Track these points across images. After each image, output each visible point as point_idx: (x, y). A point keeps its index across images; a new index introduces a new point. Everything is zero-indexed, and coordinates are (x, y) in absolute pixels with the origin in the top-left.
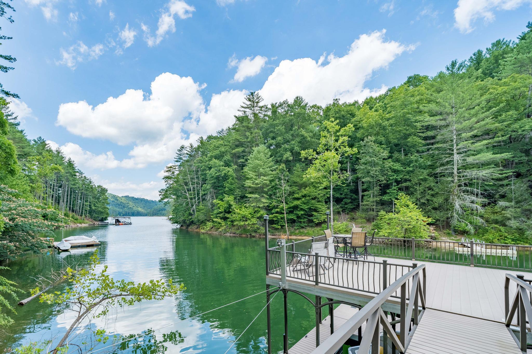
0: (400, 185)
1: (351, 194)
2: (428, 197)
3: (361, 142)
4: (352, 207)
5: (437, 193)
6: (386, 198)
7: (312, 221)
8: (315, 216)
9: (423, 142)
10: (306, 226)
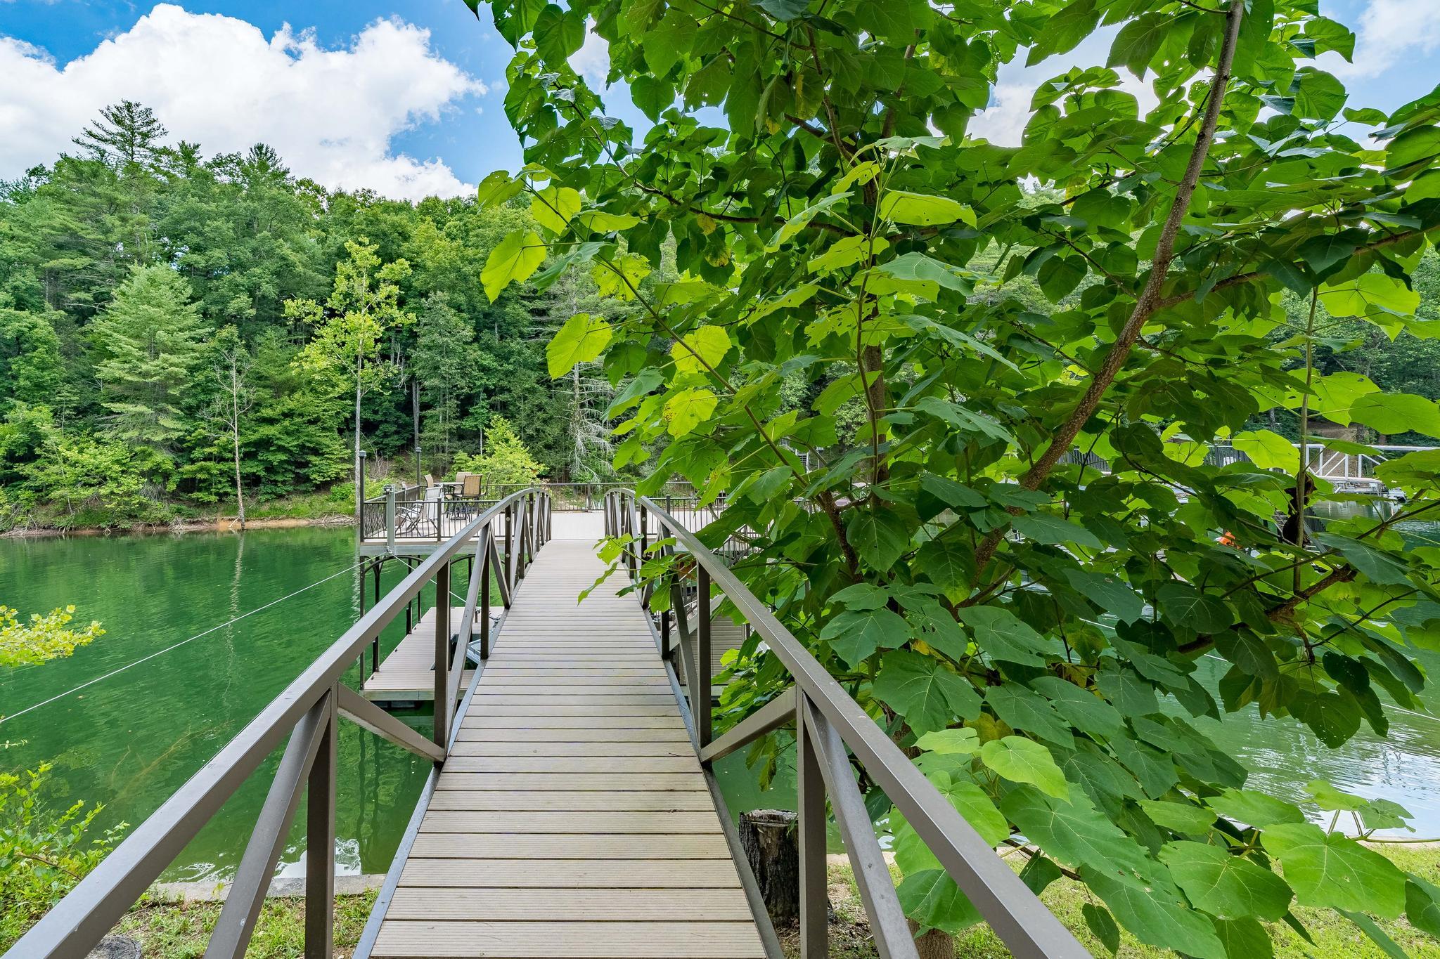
0: (493, 398)
1: (398, 414)
2: (538, 425)
3: (423, 300)
4: (399, 443)
5: (551, 418)
6: (467, 424)
7: (307, 479)
8: (315, 465)
9: (530, 318)
10: (289, 493)
